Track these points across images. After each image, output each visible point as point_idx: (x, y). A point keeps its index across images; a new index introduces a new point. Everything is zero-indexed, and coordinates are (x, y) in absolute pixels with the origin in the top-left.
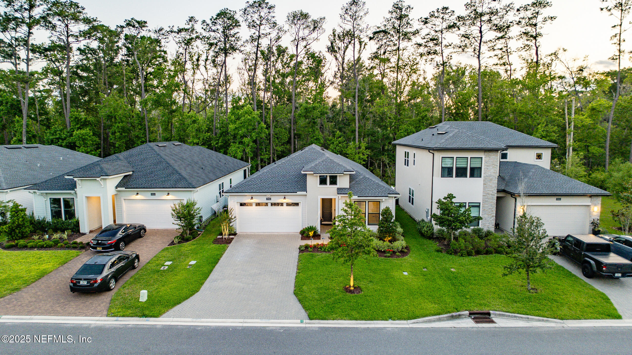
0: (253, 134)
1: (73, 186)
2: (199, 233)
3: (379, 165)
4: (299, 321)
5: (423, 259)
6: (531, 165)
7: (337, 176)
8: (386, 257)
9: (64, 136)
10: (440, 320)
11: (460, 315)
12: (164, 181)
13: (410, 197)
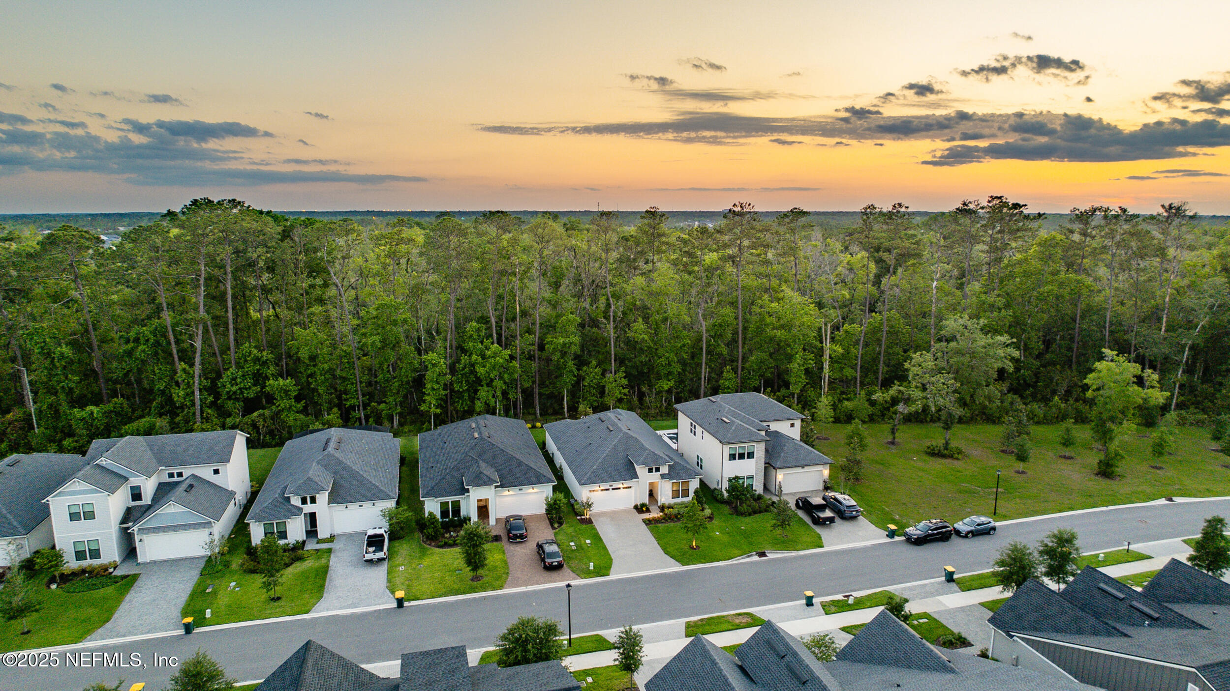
4: (677, 567)
5: (724, 521)
6: (788, 437)
7: (659, 467)
10: (743, 558)
11: (752, 555)
12: (528, 478)
13: (698, 463)
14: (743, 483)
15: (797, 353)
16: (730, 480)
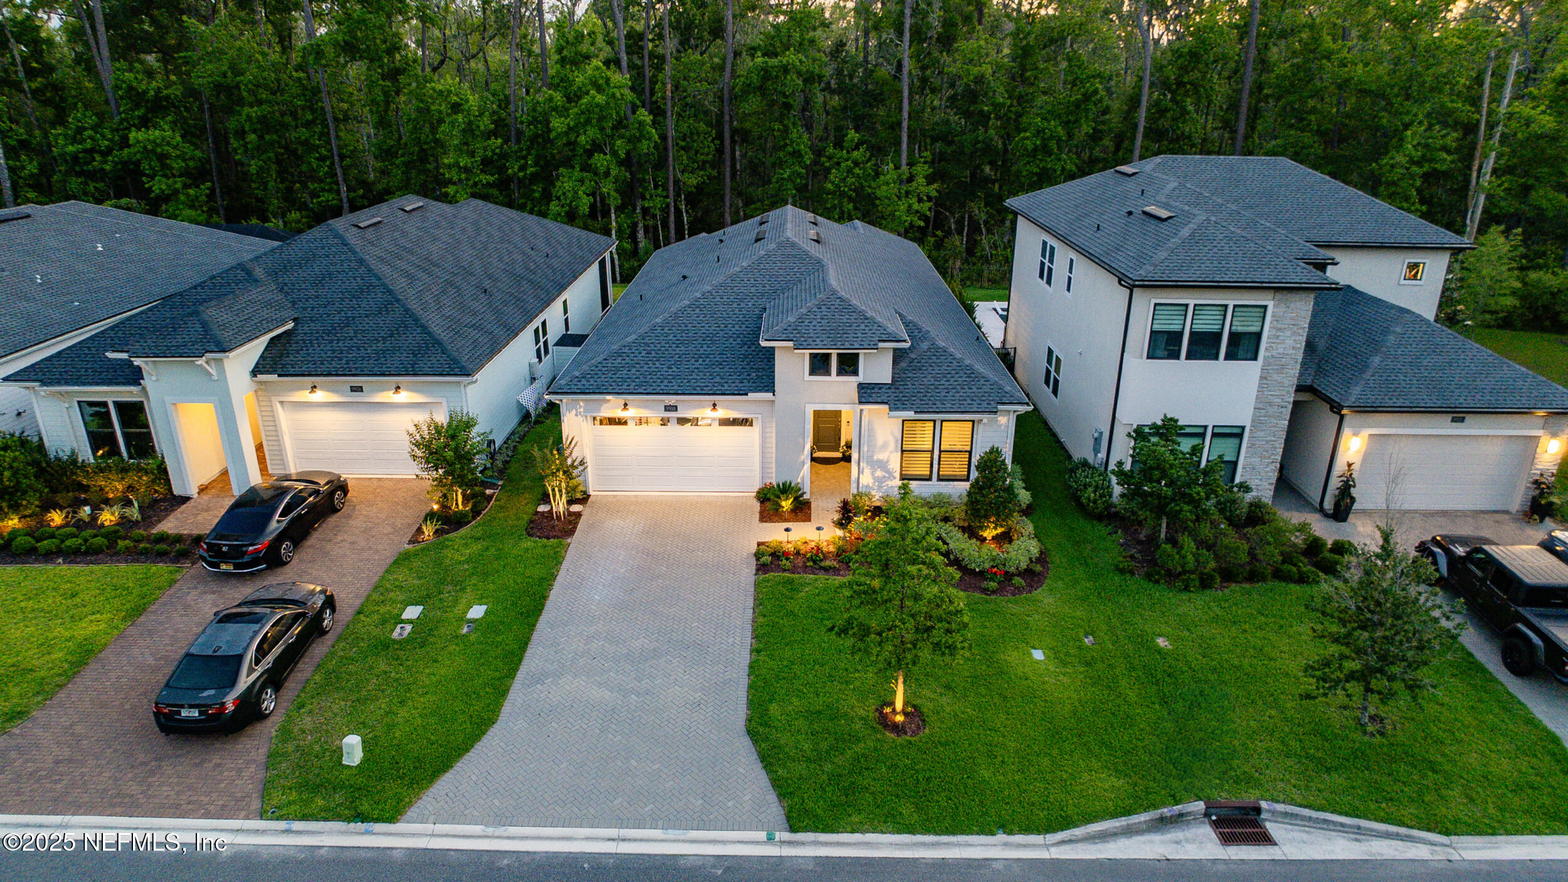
0: (619, 142)
1: (135, 377)
2: (488, 492)
3: (960, 223)
4: (762, 835)
5: (1084, 599)
6: (1393, 307)
7: (858, 354)
8: (985, 591)
9: (106, 143)
10: (1129, 832)
11: (1181, 815)
12: (384, 352)
13: (1048, 372)
14: (1196, 451)
15: (1407, 126)
16: (1139, 434)
